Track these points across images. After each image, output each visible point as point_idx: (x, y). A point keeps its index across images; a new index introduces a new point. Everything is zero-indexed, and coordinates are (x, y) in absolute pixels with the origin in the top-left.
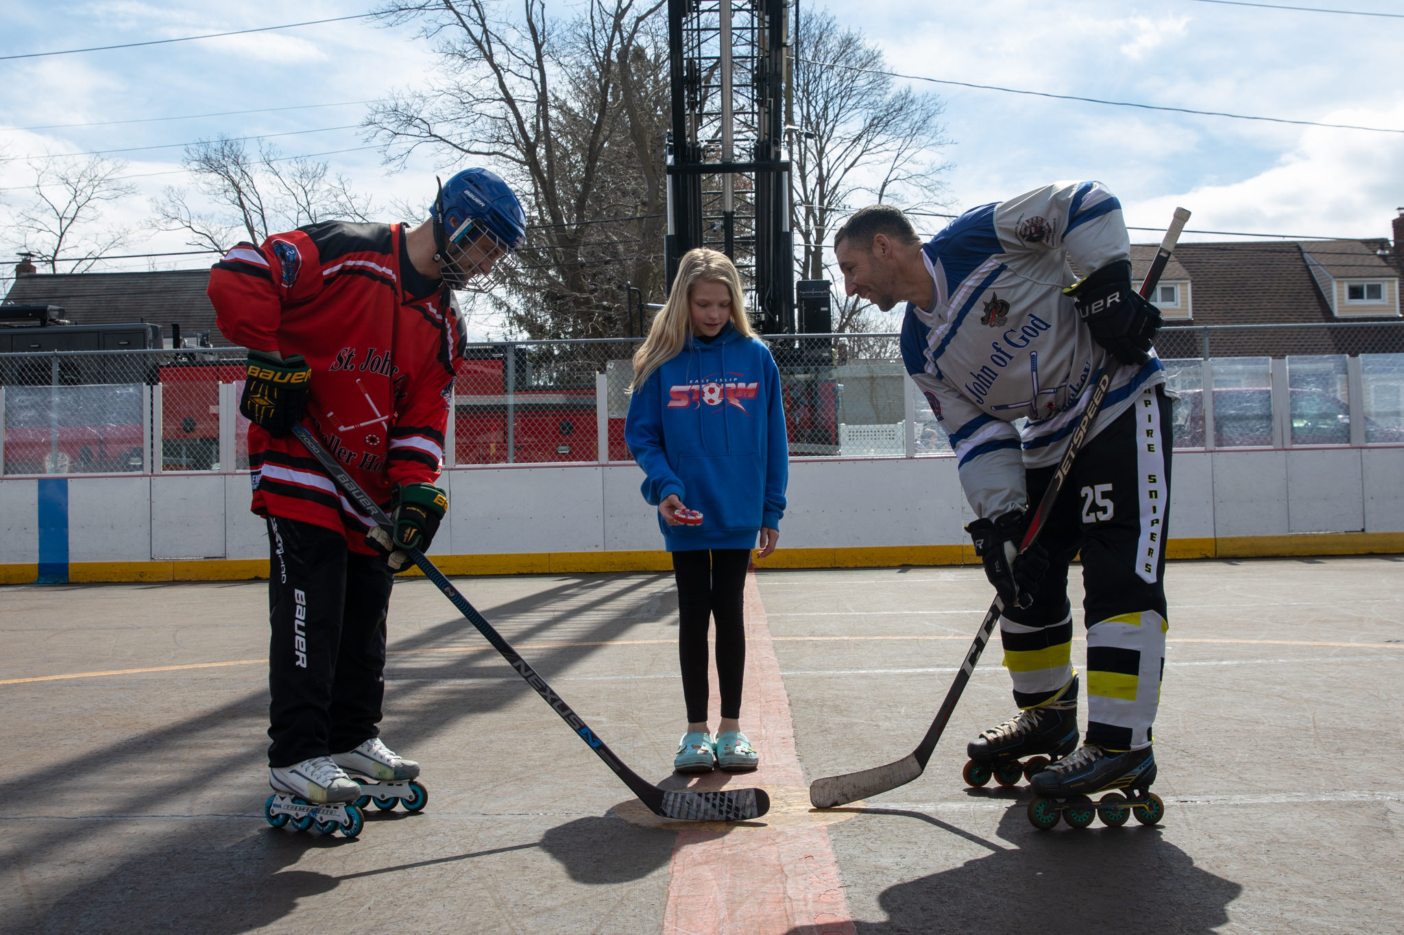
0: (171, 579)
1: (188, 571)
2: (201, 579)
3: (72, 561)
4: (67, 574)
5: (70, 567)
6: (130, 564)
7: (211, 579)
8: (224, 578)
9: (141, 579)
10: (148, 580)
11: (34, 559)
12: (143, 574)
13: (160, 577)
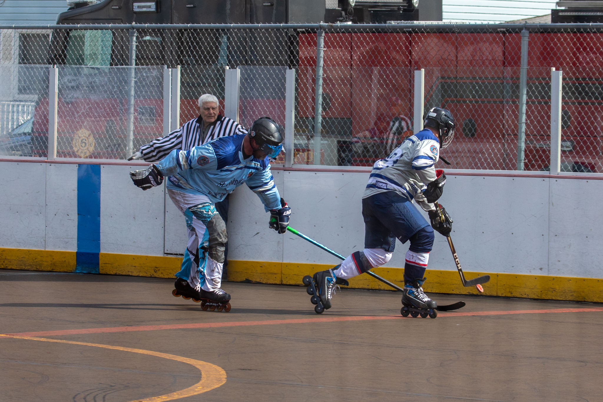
3: (103, 251)
4: (98, 264)
5: (100, 257)
6: (147, 258)
9: (156, 275)
10: (161, 276)
11: (73, 249)
12: (157, 269)
13: (170, 273)
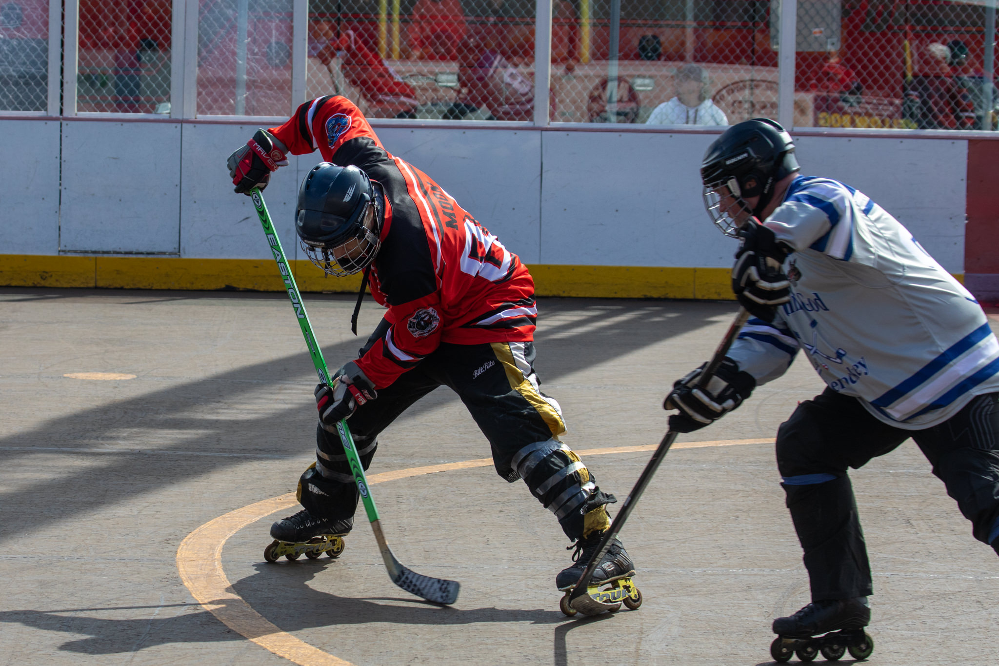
0: (92, 285)
1: (118, 272)
2: (141, 286)
6: (26, 258)
7: (156, 286)
8: (177, 287)
9: (43, 283)
10: (55, 284)
12: (47, 275)
13: (74, 280)
